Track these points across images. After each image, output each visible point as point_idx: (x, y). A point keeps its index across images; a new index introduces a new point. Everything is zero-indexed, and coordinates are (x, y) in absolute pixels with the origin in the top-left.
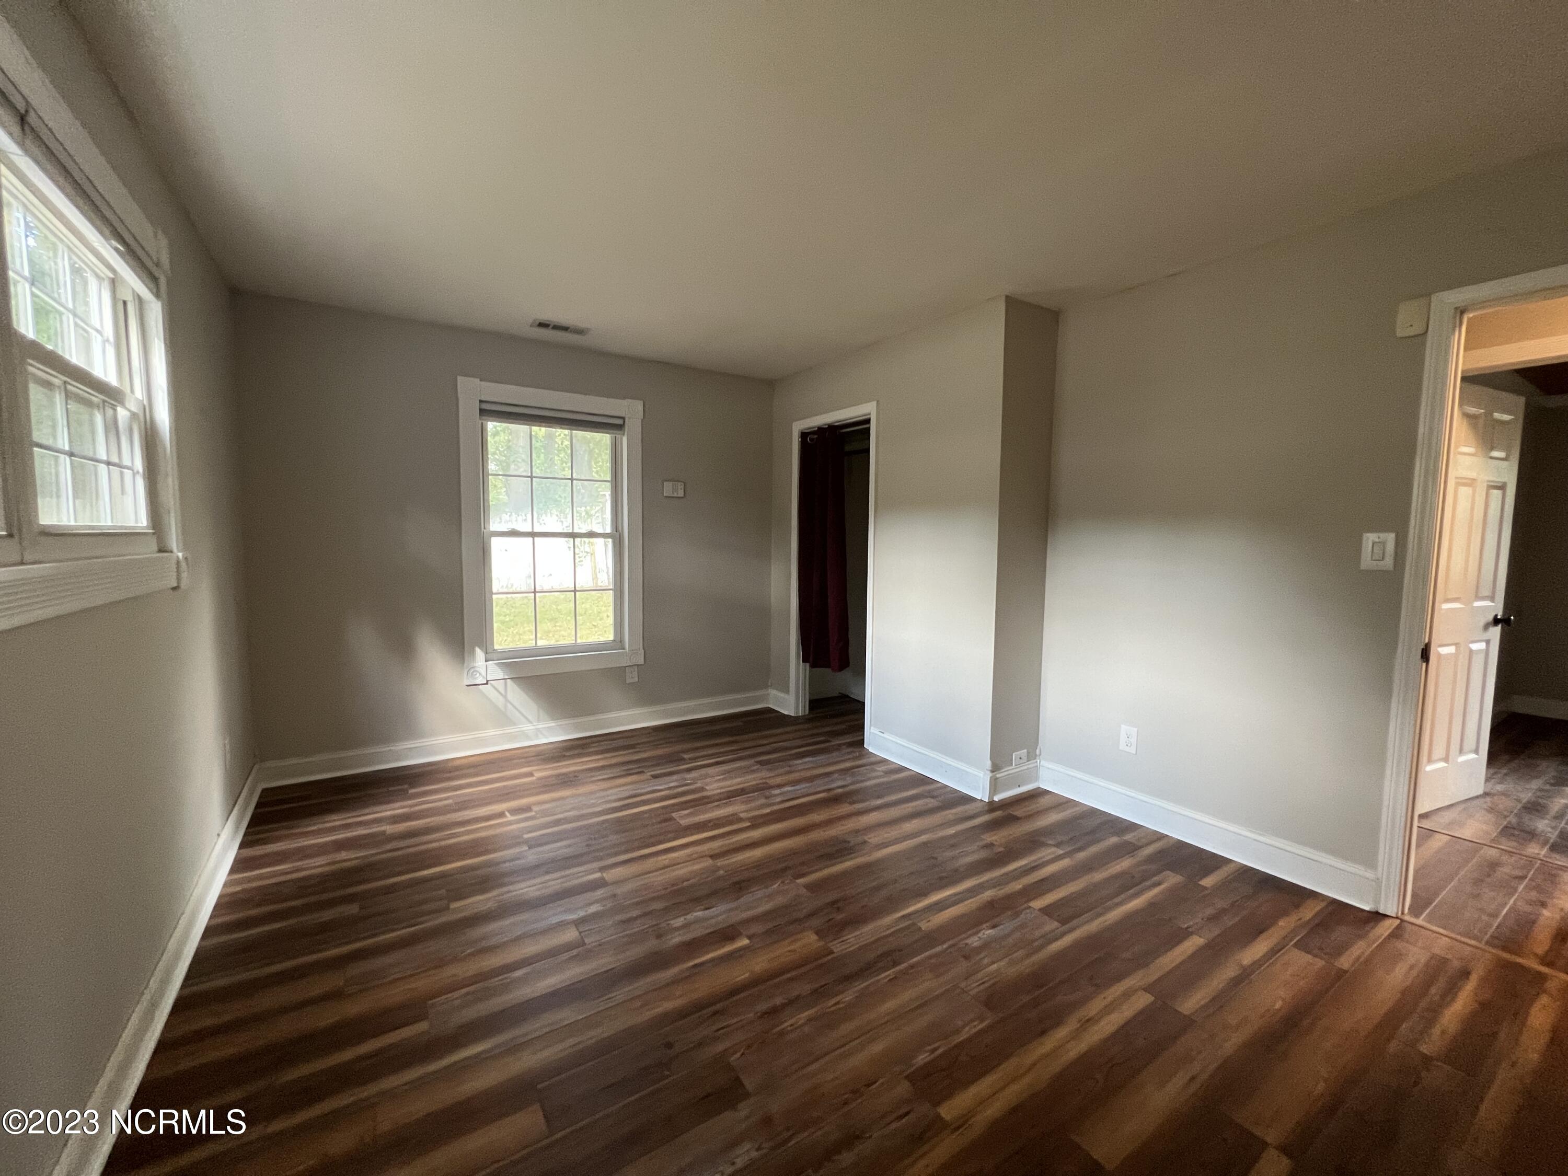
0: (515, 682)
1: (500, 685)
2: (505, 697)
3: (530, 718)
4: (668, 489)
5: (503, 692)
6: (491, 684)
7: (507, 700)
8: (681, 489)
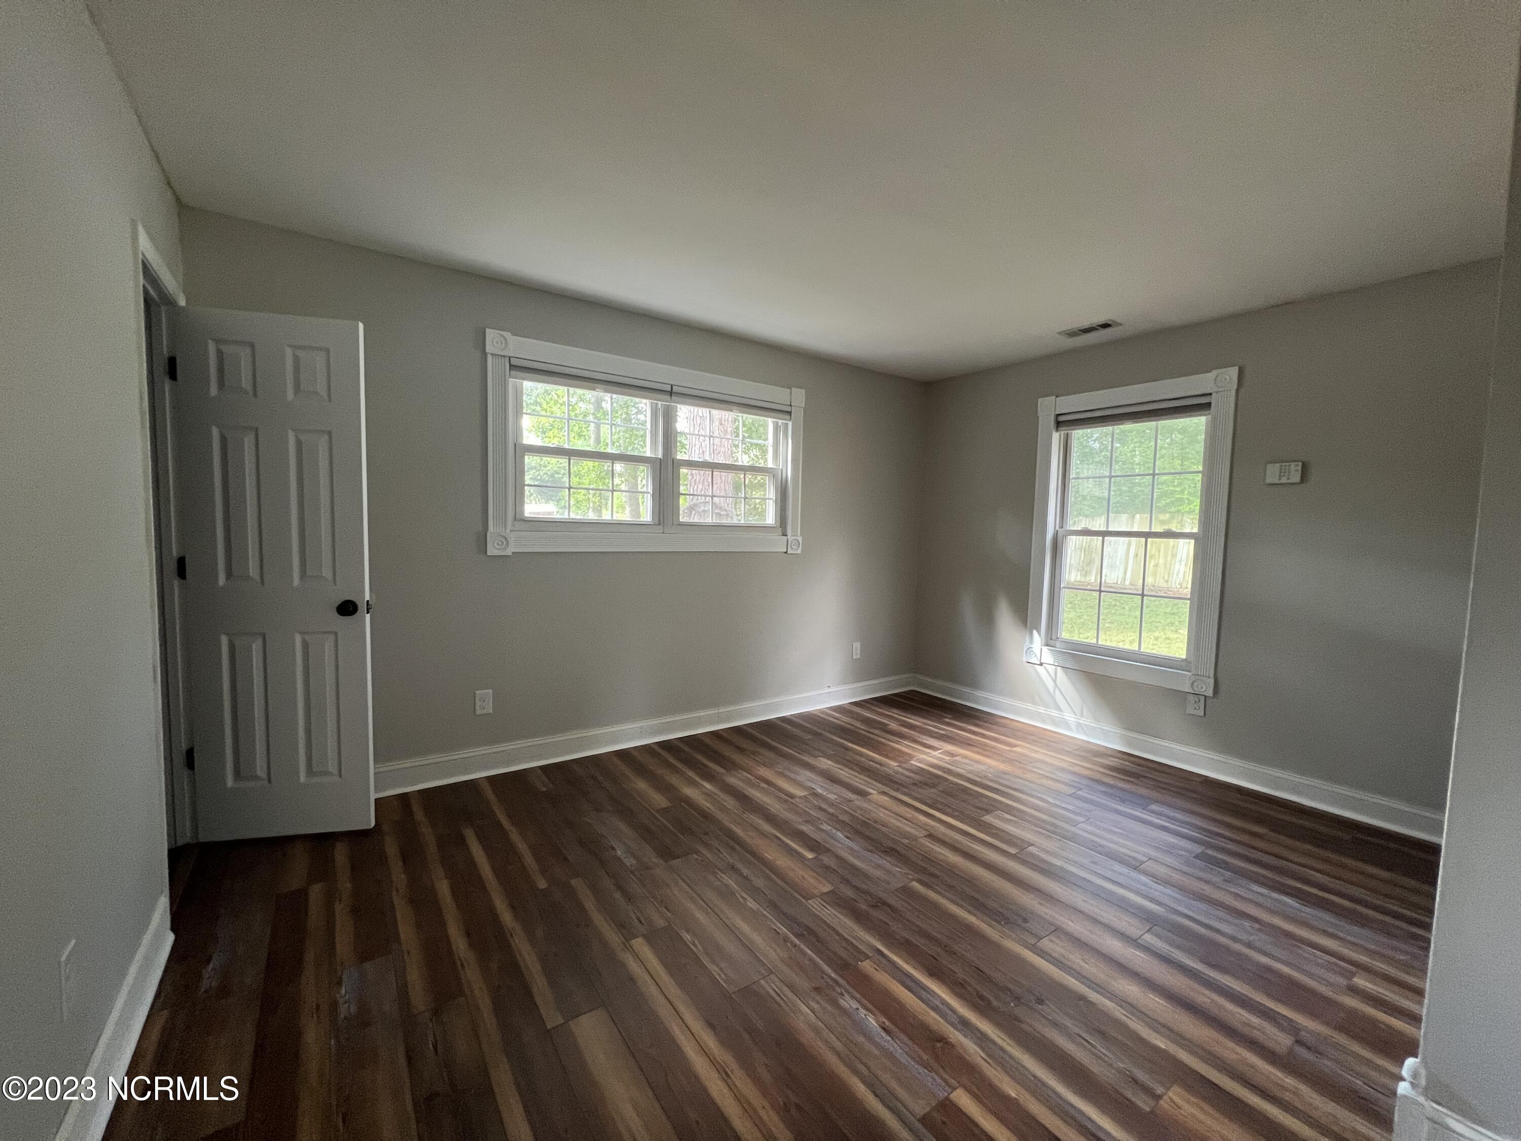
0: (1064, 671)
1: (1051, 669)
2: (1055, 681)
3: (1076, 712)
4: (1272, 474)
5: (1053, 675)
6: (1045, 668)
7: (1056, 686)
8: (1297, 471)
